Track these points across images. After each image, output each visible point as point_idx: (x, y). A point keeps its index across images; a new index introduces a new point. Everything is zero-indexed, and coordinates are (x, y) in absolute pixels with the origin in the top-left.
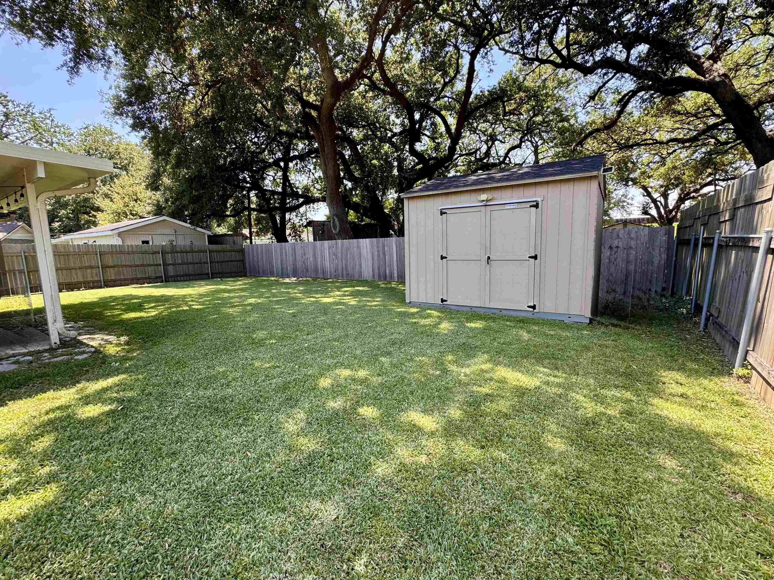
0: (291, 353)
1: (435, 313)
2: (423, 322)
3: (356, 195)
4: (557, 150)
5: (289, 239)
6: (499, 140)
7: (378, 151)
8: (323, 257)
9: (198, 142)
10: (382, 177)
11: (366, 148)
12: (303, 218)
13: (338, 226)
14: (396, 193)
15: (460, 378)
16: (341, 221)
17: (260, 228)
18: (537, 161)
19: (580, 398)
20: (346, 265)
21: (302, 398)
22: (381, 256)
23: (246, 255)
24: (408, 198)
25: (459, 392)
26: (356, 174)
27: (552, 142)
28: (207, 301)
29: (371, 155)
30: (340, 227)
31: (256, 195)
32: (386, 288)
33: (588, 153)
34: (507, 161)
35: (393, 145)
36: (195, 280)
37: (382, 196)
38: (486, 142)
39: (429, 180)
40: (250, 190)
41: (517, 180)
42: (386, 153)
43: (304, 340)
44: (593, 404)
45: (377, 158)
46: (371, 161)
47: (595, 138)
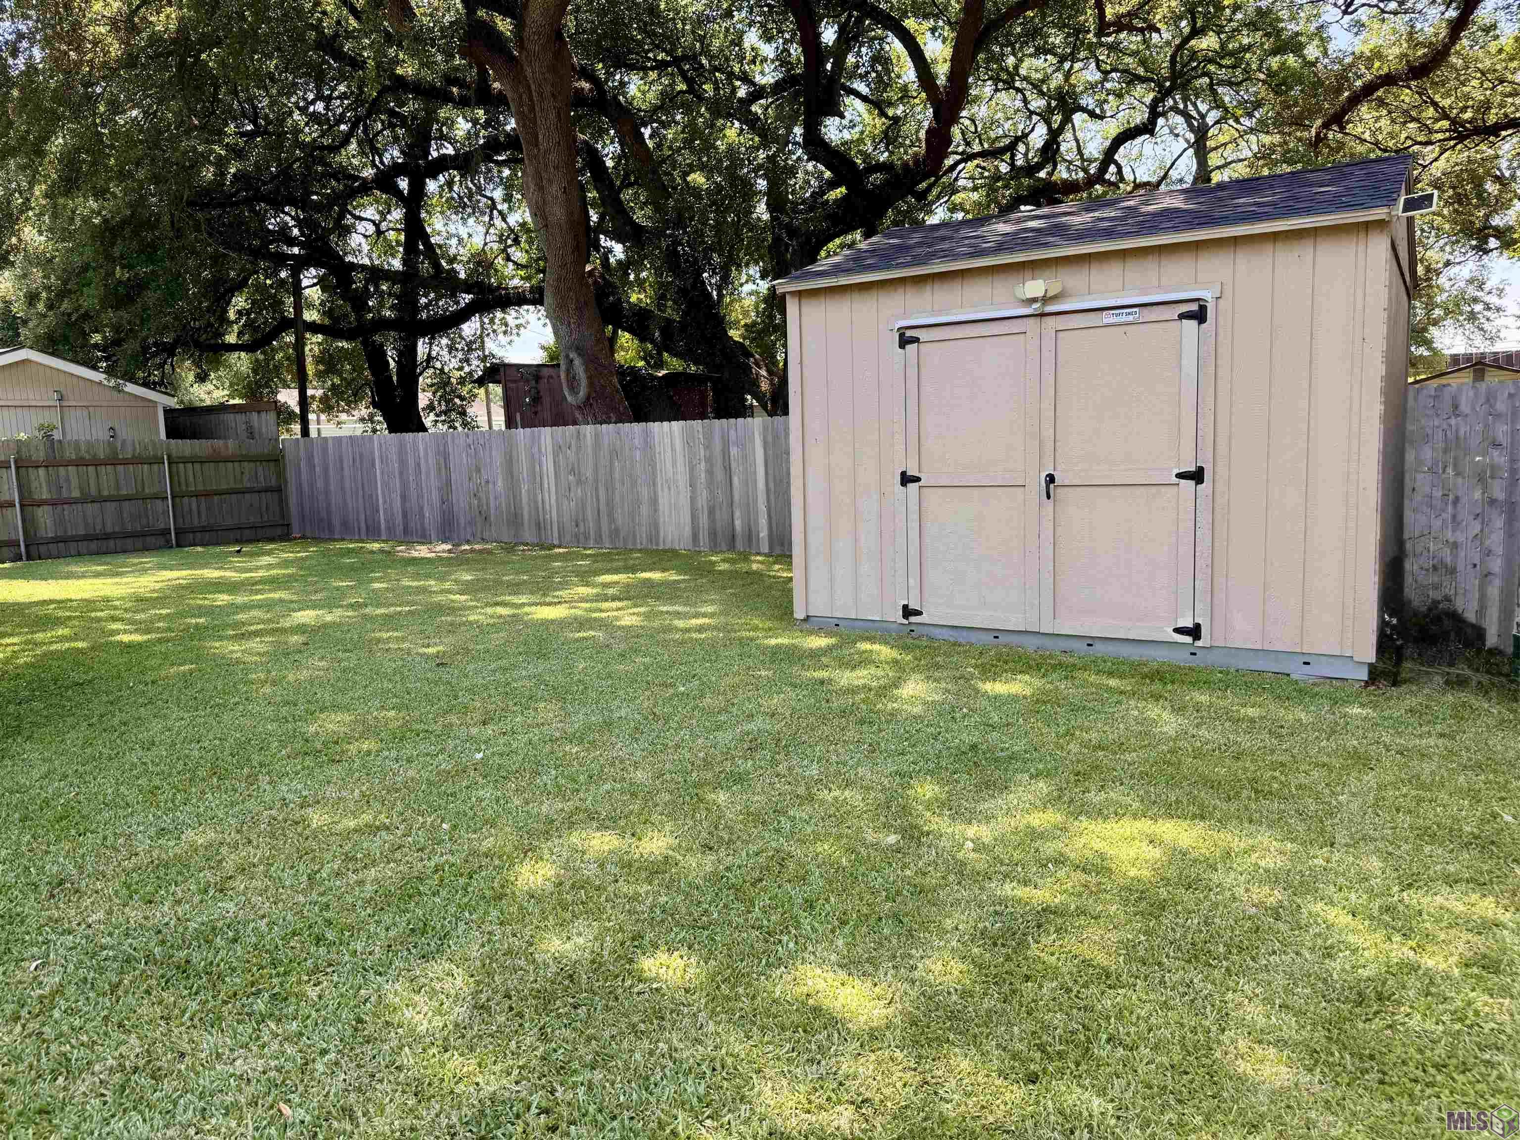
0: (430, 783)
1: (884, 651)
2: (847, 678)
3: (640, 283)
4: (1266, 139)
5: (428, 420)
6: (1084, 110)
7: (708, 146)
8: (536, 478)
9: (134, 113)
10: (719, 227)
11: (670, 134)
12: (473, 356)
13: (584, 382)
14: (763, 277)
15: (960, 856)
16: (591, 361)
17: (334, 387)
18: (1203, 173)
19: (1339, 917)
20: (610, 503)
21: (462, 926)
22: (719, 475)
23: (290, 475)
24: (800, 294)
25: (958, 902)
26: (641, 216)
27: (1250, 115)
28: (161, 618)
29: (686, 158)
30: (591, 384)
31: (321, 282)
32: (733, 575)
33: (1360, 149)
34: (1111, 174)
35: (752, 122)
36: (124, 551)
37: (719, 289)
38: (1046, 116)
39: (867, 235)
40: (299, 265)
41: (1138, 234)
42: (731, 151)
43: (470, 738)
44: (1379, 936)
45: (702, 167)
46: (686, 174)
47: (1381, 103)
